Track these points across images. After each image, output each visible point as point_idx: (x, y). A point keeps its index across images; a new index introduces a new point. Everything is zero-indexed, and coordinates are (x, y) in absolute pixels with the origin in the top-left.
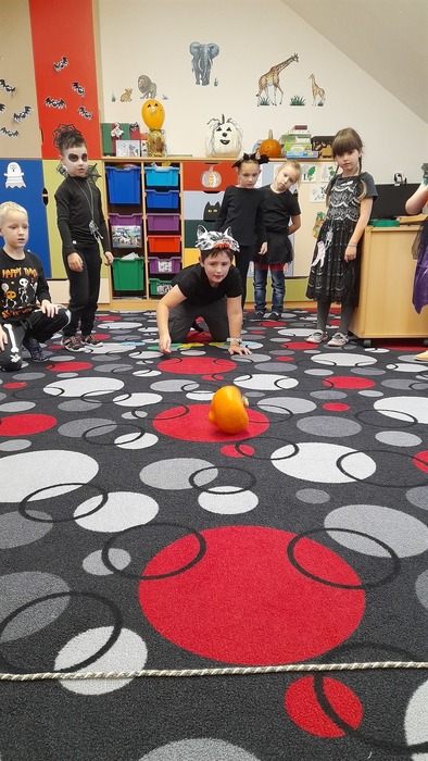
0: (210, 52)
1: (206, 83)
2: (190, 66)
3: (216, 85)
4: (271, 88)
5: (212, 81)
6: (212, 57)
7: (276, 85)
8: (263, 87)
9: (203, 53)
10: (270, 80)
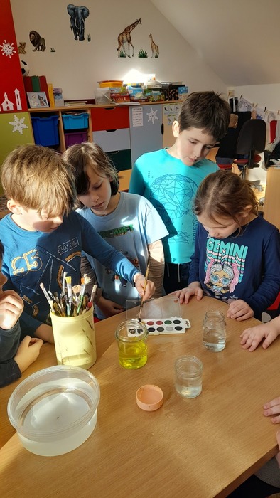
0: (82, 13)
1: (82, 39)
2: (69, 25)
3: (89, 41)
4: (126, 44)
5: (86, 37)
6: (84, 17)
7: (129, 42)
8: (121, 43)
9: (77, 13)
10: (125, 39)
